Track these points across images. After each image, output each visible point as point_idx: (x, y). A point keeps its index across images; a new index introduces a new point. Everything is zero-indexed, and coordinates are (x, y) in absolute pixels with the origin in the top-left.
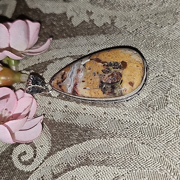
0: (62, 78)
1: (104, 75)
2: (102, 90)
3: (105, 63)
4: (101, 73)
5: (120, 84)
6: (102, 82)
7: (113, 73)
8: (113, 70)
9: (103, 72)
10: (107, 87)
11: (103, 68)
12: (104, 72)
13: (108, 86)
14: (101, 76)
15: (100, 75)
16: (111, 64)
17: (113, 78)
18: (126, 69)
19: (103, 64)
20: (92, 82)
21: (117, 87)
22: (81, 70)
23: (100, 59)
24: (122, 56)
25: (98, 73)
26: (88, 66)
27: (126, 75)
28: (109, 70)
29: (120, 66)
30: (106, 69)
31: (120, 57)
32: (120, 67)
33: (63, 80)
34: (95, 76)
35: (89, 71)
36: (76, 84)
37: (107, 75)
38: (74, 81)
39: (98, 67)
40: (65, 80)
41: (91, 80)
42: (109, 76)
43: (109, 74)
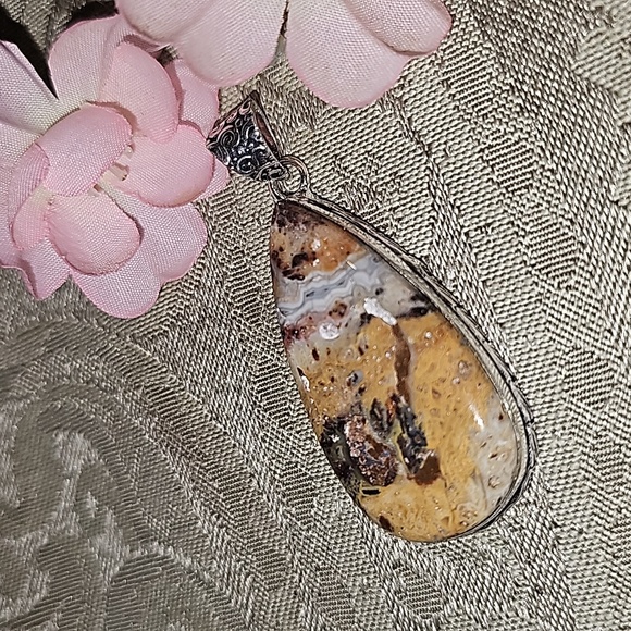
0: (298, 260)
1: (364, 421)
3: (402, 398)
4: (367, 402)
5: (364, 491)
6: (342, 424)
7: (386, 447)
8: (392, 441)
9: (373, 406)
10: (337, 451)
11: (383, 399)
12: (372, 412)
13: (340, 452)
14: (356, 409)
15: (359, 405)
16: (407, 419)
17: (369, 456)
18: (417, 487)
19: (397, 393)
20: (325, 389)
22: (345, 320)
23: (412, 368)
24: (455, 445)
25: (361, 391)
26: (367, 335)
27: (399, 497)
28: (386, 426)
29: (420, 460)
30: (385, 413)
31: (447, 440)
32: (412, 464)
33: (289, 272)
34: (349, 384)
35: (356, 350)
36: (297, 334)
37: (368, 429)
38: (302, 316)
39: (379, 378)
40: (292, 278)
41: (332, 379)
42: (368, 438)
43: (375, 435)
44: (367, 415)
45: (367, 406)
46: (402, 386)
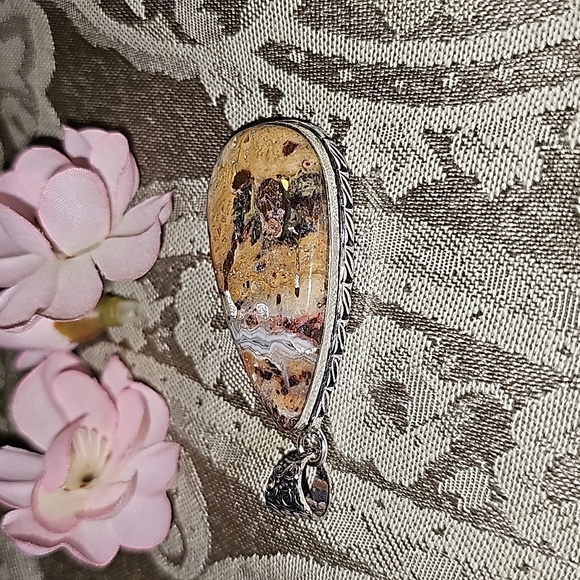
0: (266, 376)
1: (265, 234)
2: (303, 236)
3: (236, 238)
4: (258, 246)
6: (281, 239)
7: (259, 208)
8: (253, 210)
9: (255, 241)
10: (295, 219)
11: (248, 242)
12: (258, 237)
13: (292, 217)
14: (267, 245)
15: (264, 246)
16: (239, 221)
17: (272, 206)
18: (252, 171)
19: (238, 244)
20: (282, 270)
21: (294, 190)
22: (250, 312)
23: (226, 256)
24: (221, 192)
25: (259, 257)
26: (241, 293)
27: (266, 168)
28: (253, 223)
29: (243, 189)
30: (250, 233)
31: (224, 197)
32: (247, 190)
33: (275, 371)
34: (264, 265)
35: (252, 286)
36: (285, 322)
37: (265, 226)
38: (276, 334)
39: (245, 260)
40: (274, 366)
41: (274, 275)
42: (267, 220)
43: (262, 220)
44: (262, 236)
45: (259, 242)
46: (234, 247)
